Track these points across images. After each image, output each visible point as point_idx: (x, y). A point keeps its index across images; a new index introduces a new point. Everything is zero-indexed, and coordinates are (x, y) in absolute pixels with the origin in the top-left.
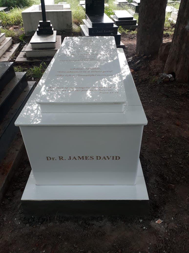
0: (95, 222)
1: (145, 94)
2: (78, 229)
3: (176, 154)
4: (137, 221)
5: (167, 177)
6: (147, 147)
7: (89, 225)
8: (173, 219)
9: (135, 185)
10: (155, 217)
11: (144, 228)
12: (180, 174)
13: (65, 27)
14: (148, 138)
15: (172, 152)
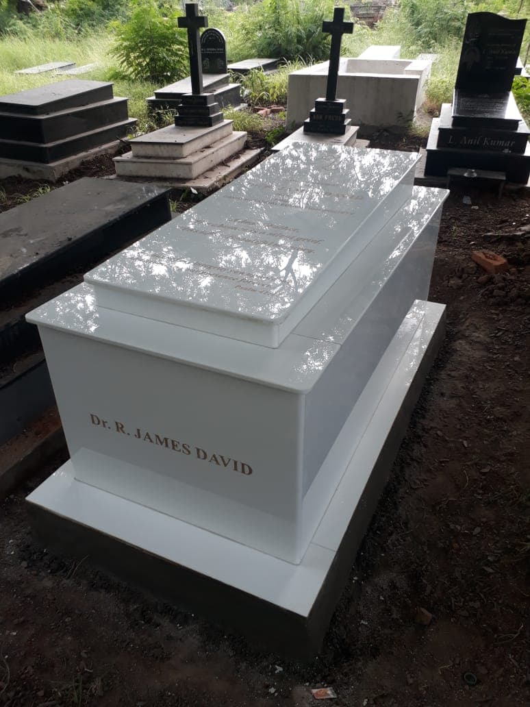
0: (165, 622)
1: (510, 336)
2: (119, 621)
3: (495, 531)
4: (268, 667)
5: (429, 588)
6: (425, 485)
7: (148, 622)
8: (365, 703)
9: (297, 565)
10: (324, 679)
11: (272, 690)
12: (472, 592)
13: (391, 121)
14: (443, 462)
15: (486, 522)
